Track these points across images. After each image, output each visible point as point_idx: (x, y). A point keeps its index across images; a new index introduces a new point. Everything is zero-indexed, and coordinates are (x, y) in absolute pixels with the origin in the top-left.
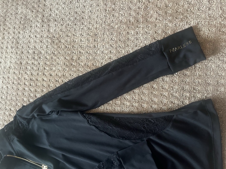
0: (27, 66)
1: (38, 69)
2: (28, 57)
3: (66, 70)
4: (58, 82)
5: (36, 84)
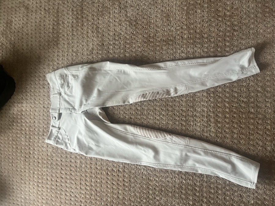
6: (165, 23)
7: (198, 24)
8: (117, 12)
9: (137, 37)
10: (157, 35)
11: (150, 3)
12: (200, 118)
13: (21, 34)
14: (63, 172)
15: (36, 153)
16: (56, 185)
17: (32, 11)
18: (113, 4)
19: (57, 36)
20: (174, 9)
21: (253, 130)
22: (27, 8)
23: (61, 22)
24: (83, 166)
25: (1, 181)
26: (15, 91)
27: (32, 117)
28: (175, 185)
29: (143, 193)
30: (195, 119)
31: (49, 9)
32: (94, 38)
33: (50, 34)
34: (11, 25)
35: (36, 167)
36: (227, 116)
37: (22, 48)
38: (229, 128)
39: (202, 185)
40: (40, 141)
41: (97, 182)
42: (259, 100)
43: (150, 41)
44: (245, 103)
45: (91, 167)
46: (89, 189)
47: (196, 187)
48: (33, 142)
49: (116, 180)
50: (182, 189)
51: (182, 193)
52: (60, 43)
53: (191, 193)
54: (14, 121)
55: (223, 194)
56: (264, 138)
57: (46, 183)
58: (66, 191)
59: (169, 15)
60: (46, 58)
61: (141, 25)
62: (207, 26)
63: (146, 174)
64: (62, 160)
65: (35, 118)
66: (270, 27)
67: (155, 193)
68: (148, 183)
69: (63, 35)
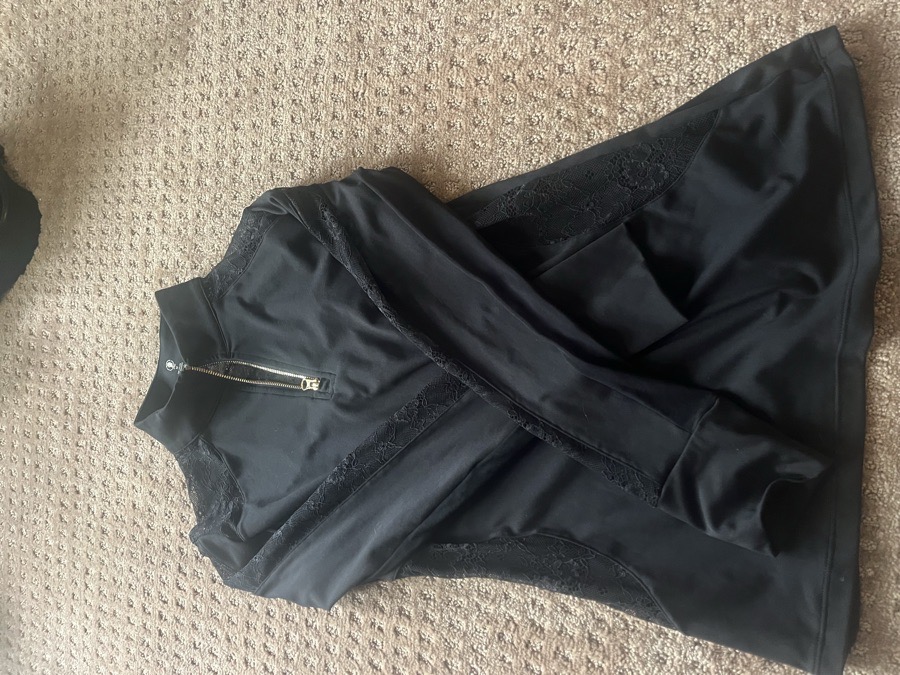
0: (383, 46)
1: (430, 50)
2: (385, 11)
3: (542, 33)
4: (513, 82)
5: (425, 105)
15: (95, 492)
16: (160, 631)
19: (184, 14)
26: (40, 245)
27: (88, 349)
32: (324, 15)
35: (93, 550)
37: (68, 76)
41: (308, 645)
48: (88, 448)
52: (194, 45)
57: (126, 620)
58: (193, 663)
65: (97, 354)
69: (207, 12)
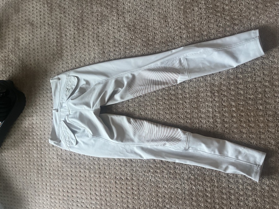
6: (163, 25)
7: (196, 22)
8: (116, 19)
9: (136, 41)
10: (156, 37)
11: (147, 7)
12: (205, 119)
13: (28, 49)
14: (73, 183)
17: (37, 27)
18: (111, 12)
20: (170, 10)
21: (263, 128)
22: (32, 25)
23: (63, 35)
24: (92, 175)
25: (17, 194)
28: (185, 192)
29: (153, 201)
30: (200, 121)
31: (52, 23)
33: (55, 47)
34: (19, 42)
36: (235, 115)
38: (237, 128)
39: (213, 190)
40: (51, 153)
42: (267, 95)
43: (149, 44)
44: (252, 100)
45: (100, 177)
46: (98, 199)
47: (207, 193)
49: (125, 188)
50: (192, 195)
51: (193, 200)
53: (202, 200)
54: (26, 134)
55: (236, 199)
56: (276, 136)
59: (166, 16)
60: (52, 71)
61: (139, 29)
62: (206, 23)
63: (154, 181)
64: (71, 171)
66: (273, 17)
67: (164, 201)
68: (157, 190)
